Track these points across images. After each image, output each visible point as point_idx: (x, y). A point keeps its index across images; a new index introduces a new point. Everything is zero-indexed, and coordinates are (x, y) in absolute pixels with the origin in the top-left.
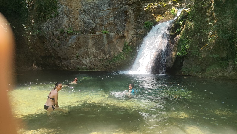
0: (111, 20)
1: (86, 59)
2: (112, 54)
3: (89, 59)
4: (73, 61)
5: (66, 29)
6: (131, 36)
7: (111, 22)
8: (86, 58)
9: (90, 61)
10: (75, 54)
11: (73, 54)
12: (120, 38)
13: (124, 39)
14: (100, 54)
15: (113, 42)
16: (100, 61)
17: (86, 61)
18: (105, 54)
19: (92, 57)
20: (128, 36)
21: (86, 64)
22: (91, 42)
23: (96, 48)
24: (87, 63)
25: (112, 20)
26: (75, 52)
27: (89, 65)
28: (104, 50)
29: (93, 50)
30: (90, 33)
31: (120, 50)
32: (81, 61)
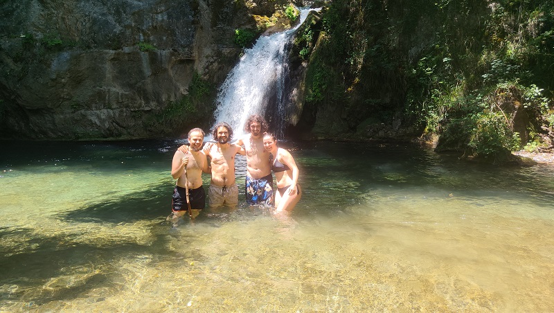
0: (160, 19)
1: (98, 112)
2: (164, 100)
3: (105, 111)
4: (62, 117)
5: (40, 36)
6: (205, 60)
7: (162, 25)
8: (98, 108)
9: (109, 117)
10: (67, 99)
11: (63, 98)
12: (182, 62)
13: (191, 65)
14: (133, 99)
15: (166, 70)
16: (134, 117)
17: (99, 116)
18: (147, 100)
19: (115, 106)
20: (201, 59)
21: (98, 123)
22: (109, 69)
23: (123, 86)
24: (102, 121)
25: (163, 20)
26: (67, 95)
27: (107, 125)
28: (145, 91)
29: (117, 89)
30: (109, 47)
31: (183, 90)
32: (84, 116)
